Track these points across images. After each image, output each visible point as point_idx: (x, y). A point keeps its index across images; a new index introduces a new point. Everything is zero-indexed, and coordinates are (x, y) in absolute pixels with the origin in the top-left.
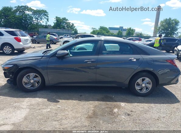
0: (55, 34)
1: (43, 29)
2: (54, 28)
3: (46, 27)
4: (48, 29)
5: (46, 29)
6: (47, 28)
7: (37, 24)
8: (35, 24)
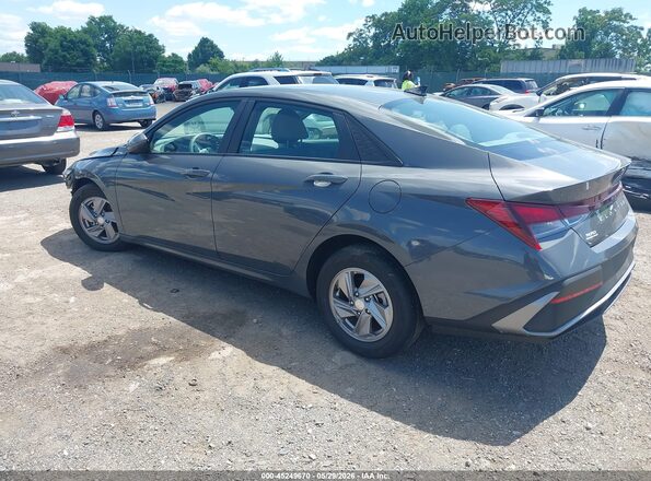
0: (523, 80)
1: (522, 63)
2: (562, 58)
3: (535, 55)
4: (539, 63)
5: (533, 62)
6: (540, 59)
7: (503, 46)
8: (496, 45)
